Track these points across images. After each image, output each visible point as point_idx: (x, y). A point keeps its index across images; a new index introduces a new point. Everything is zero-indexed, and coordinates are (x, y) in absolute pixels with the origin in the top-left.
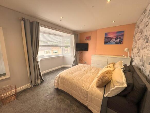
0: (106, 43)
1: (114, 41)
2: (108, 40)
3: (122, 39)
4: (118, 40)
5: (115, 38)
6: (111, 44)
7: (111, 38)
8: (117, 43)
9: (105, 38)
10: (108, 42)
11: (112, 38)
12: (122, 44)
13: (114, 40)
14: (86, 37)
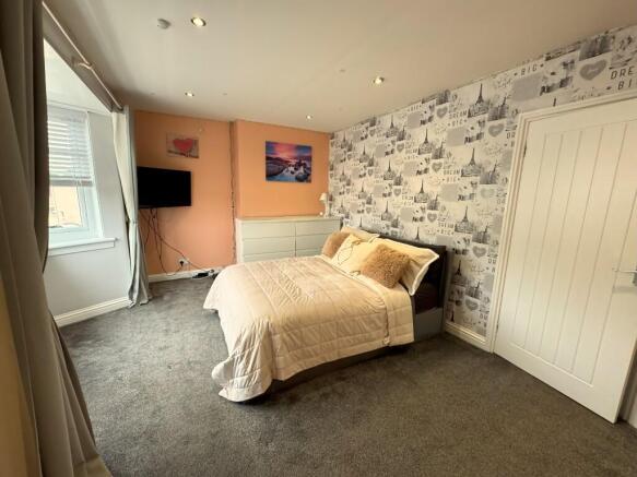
0: (270, 176)
1: (292, 173)
2: (275, 168)
3: (310, 169)
4: (301, 170)
5: (293, 162)
6: (286, 180)
7: (285, 163)
8: (299, 179)
9: (268, 158)
10: (276, 174)
11: (287, 162)
12: (310, 181)
13: (292, 169)
14: (172, 138)
